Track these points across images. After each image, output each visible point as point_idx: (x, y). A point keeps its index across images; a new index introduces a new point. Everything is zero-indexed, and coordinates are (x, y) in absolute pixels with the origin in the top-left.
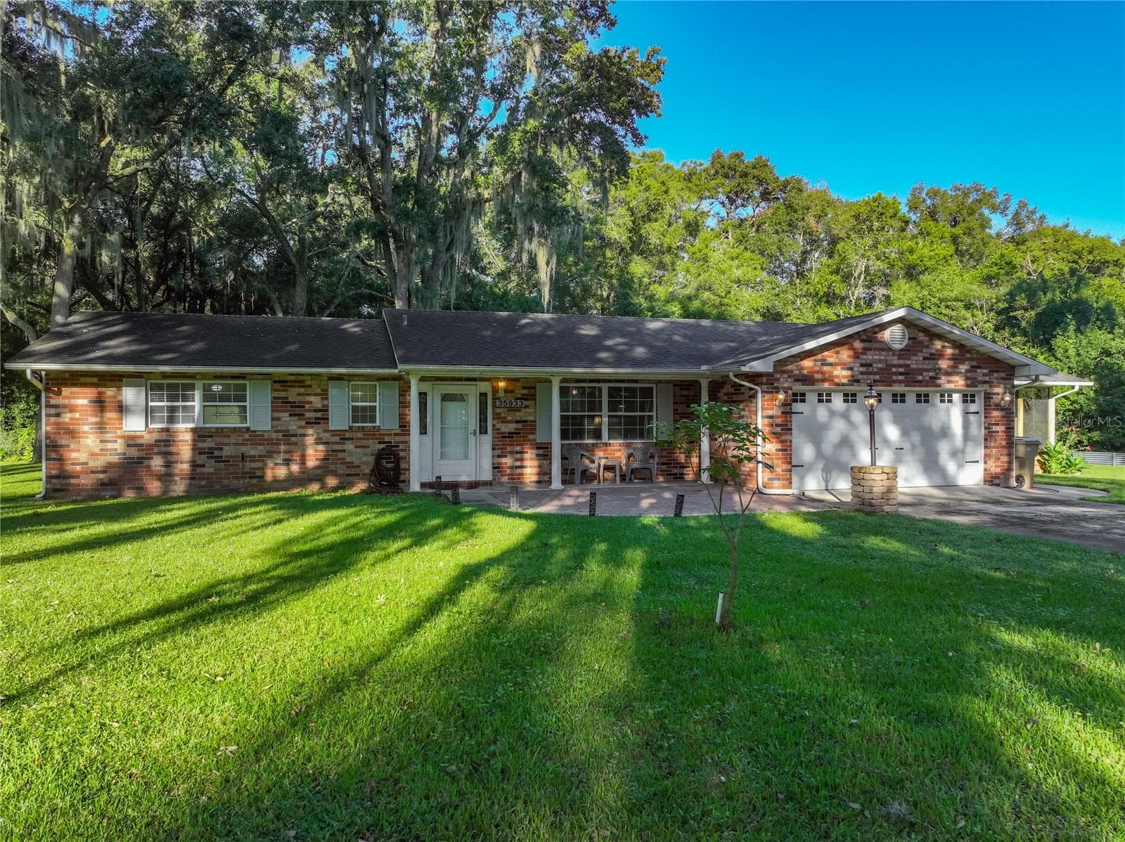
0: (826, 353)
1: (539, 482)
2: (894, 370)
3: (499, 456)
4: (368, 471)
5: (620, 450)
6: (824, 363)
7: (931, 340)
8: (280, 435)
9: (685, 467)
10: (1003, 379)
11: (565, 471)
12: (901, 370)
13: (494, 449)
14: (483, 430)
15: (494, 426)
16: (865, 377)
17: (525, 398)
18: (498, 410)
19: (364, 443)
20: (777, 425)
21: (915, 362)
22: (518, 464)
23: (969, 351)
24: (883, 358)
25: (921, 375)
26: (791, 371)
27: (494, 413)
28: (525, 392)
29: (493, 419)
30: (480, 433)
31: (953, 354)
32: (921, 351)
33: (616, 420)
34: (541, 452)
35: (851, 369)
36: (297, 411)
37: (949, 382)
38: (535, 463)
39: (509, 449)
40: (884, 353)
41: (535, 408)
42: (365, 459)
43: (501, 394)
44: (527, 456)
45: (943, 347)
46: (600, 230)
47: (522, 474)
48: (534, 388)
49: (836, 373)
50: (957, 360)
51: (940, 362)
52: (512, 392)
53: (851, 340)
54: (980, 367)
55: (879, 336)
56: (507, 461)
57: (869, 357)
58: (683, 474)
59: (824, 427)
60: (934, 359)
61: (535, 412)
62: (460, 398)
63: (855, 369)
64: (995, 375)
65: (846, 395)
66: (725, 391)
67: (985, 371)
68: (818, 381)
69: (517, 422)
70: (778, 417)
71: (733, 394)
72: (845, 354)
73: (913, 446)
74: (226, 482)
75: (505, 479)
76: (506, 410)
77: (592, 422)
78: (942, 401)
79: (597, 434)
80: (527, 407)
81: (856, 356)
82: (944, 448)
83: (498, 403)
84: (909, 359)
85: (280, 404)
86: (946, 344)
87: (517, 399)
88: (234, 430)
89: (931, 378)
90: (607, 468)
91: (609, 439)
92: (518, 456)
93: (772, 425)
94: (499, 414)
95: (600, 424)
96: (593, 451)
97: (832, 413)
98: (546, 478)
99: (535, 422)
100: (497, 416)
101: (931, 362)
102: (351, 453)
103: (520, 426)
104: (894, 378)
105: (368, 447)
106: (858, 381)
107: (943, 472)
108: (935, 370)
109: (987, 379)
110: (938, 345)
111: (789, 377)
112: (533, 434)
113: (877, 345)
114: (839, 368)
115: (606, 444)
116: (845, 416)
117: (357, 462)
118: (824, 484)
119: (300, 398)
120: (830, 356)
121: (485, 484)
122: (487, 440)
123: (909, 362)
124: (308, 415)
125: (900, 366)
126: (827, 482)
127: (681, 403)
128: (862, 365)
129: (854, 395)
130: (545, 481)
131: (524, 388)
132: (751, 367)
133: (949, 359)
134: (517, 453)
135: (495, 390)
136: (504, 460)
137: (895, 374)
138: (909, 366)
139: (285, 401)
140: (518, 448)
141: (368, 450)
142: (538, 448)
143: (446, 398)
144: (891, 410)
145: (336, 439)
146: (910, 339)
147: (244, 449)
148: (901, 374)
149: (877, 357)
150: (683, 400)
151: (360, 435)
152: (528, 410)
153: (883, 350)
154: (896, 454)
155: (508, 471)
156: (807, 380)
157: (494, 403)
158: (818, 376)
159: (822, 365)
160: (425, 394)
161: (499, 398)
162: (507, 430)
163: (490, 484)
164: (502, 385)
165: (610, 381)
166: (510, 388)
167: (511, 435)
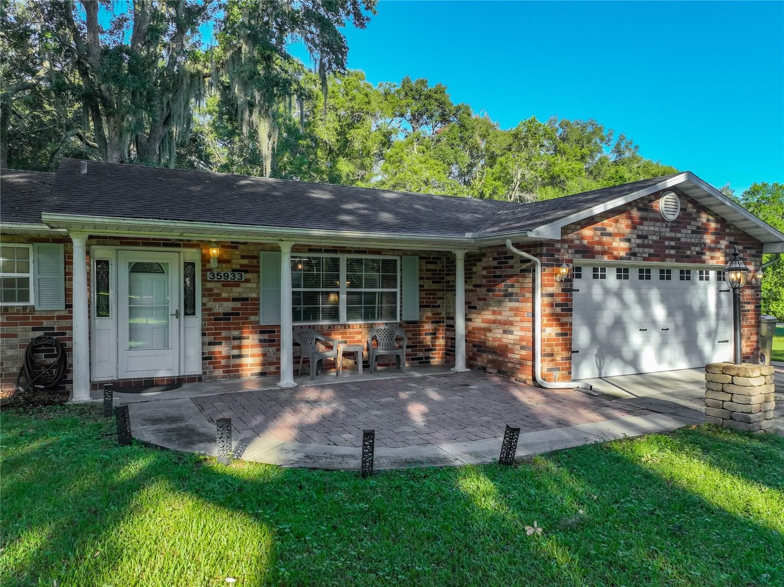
0: (606, 221)
1: (262, 374)
2: (667, 243)
3: (210, 344)
4: (15, 370)
5: (360, 333)
6: (604, 233)
7: (698, 212)
9: (431, 350)
10: (753, 256)
11: (296, 359)
12: (673, 243)
13: (204, 335)
14: (189, 308)
15: (204, 304)
16: (641, 250)
17: (244, 269)
18: (209, 285)
19: (8, 329)
20: (558, 305)
21: (685, 235)
22: (236, 352)
23: (728, 226)
24: (657, 229)
25: (690, 249)
26: (572, 241)
27: (204, 289)
28: (245, 262)
29: (203, 296)
30: (186, 314)
31: (716, 229)
32: (690, 224)
33: (356, 297)
34: (266, 336)
35: (629, 240)
37: (712, 258)
38: (258, 351)
39: (224, 334)
40: (658, 224)
41: (258, 282)
42: (10, 353)
43: (213, 264)
44: (245, 342)
45: (708, 220)
47: (240, 365)
48: (257, 257)
49: (615, 244)
50: (719, 235)
51: (705, 236)
52: (228, 261)
53: (629, 208)
54: (737, 243)
55: (654, 204)
56: (222, 350)
57: (645, 228)
58: (429, 358)
59: (599, 307)
60: (700, 233)
61: (258, 287)
62: (157, 269)
63: (633, 241)
64: (748, 251)
65: (619, 270)
67: (741, 247)
68: (598, 253)
69: (235, 300)
70: (558, 295)
71: (495, 268)
72: (623, 225)
73: (677, 327)
75: (219, 372)
76: (219, 285)
77: (326, 301)
78: (701, 279)
79: (334, 313)
80: (247, 281)
81: (634, 227)
82: (702, 328)
83: (209, 276)
84: (680, 232)
86: (711, 218)
87: (234, 270)
89: (698, 253)
90: (346, 355)
91: (348, 319)
92: (236, 343)
93: (551, 305)
94: (211, 290)
95: (337, 303)
96: (329, 334)
97: (607, 291)
98: (272, 369)
99: (258, 299)
100: (207, 292)
101: (698, 236)
103: (238, 305)
104: (667, 252)
105: (15, 336)
106: (634, 255)
107: (700, 354)
108: (701, 244)
109: (743, 255)
110: (704, 217)
111: (570, 247)
112: (256, 314)
113: (652, 215)
114: (618, 239)
115: (345, 326)
116: (619, 295)
118: (597, 371)
120: (609, 225)
121: (192, 379)
122: (195, 323)
123: (679, 235)
125: (671, 239)
126: (600, 369)
127: (428, 278)
128: (639, 237)
129: (626, 270)
130: (270, 373)
131: (243, 257)
132: (538, 233)
133: (712, 234)
134: (235, 338)
135: (205, 260)
136: (217, 349)
137: (668, 247)
138: (679, 239)
140: (236, 333)
141: (15, 341)
142: (262, 332)
143: (137, 268)
144: (659, 288)
146: (681, 209)
148: (672, 248)
149: (652, 228)
150: (430, 274)
152: (249, 285)
153: (657, 220)
154: (662, 336)
155: (223, 362)
156: (587, 251)
157: (204, 276)
158: (598, 248)
159: (602, 234)
160: (107, 263)
161: (210, 270)
162: (221, 310)
163: (199, 379)
164: (214, 252)
165: (349, 251)
166: (225, 257)
167: (227, 316)
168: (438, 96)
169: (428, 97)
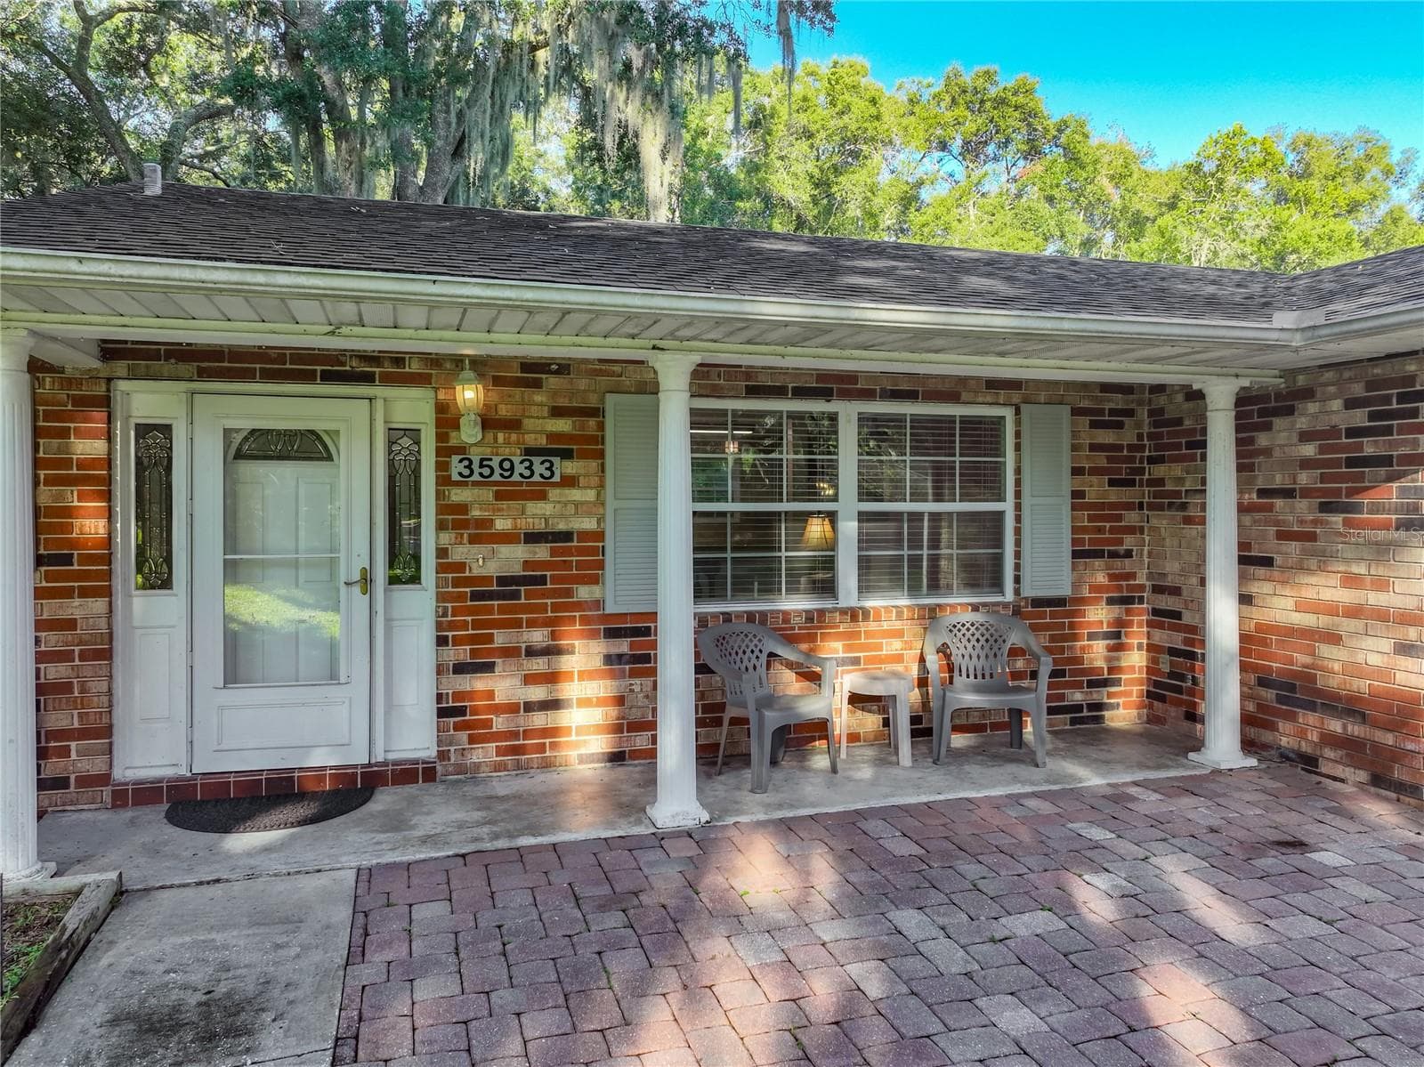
1: (616, 758)
3: (460, 669)
5: (899, 634)
9: (1105, 683)
11: (709, 713)
13: (441, 641)
14: (403, 567)
15: (442, 552)
17: (559, 449)
18: (458, 495)
22: (537, 693)
27: (444, 508)
28: (563, 425)
29: (441, 526)
30: (393, 580)
33: (890, 528)
34: (623, 646)
38: (601, 688)
39: (501, 638)
41: (602, 486)
43: (469, 433)
44: (570, 663)
46: (762, 181)
47: (552, 731)
48: (597, 412)
52: (513, 425)
56: (496, 684)
58: (1099, 706)
61: (600, 502)
62: (309, 447)
66: (1302, 423)
69: (533, 538)
75: (484, 754)
76: (487, 494)
77: (797, 541)
79: (821, 576)
80: (569, 482)
83: (456, 467)
87: (530, 451)
90: (858, 700)
91: (864, 588)
92: (539, 665)
94: (463, 508)
95: (832, 545)
96: (811, 638)
98: (641, 741)
99: (600, 536)
100: (453, 517)
103: (542, 552)
112: (595, 580)
115: (854, 614)
127: (1095, 471)
130: (636, 754)
131: (557, 412)
134: (531, 652)
135: (447, 419)
136: (481, 682)
140: (538, 637)
142: (612, 634)
143: (253, 447)
150: (1101, 460)
152: (575, 494)
155: (500, 722)
157: (442, 467)
160: (166, 429)
161: (461, 450)
162: (492, 569)
163: (429, 774)
164: (469, 394)
165: (868, 395)
166: (504, 411)
167: (508, 585)
168: (1021, 99)
169: (1001, 102)
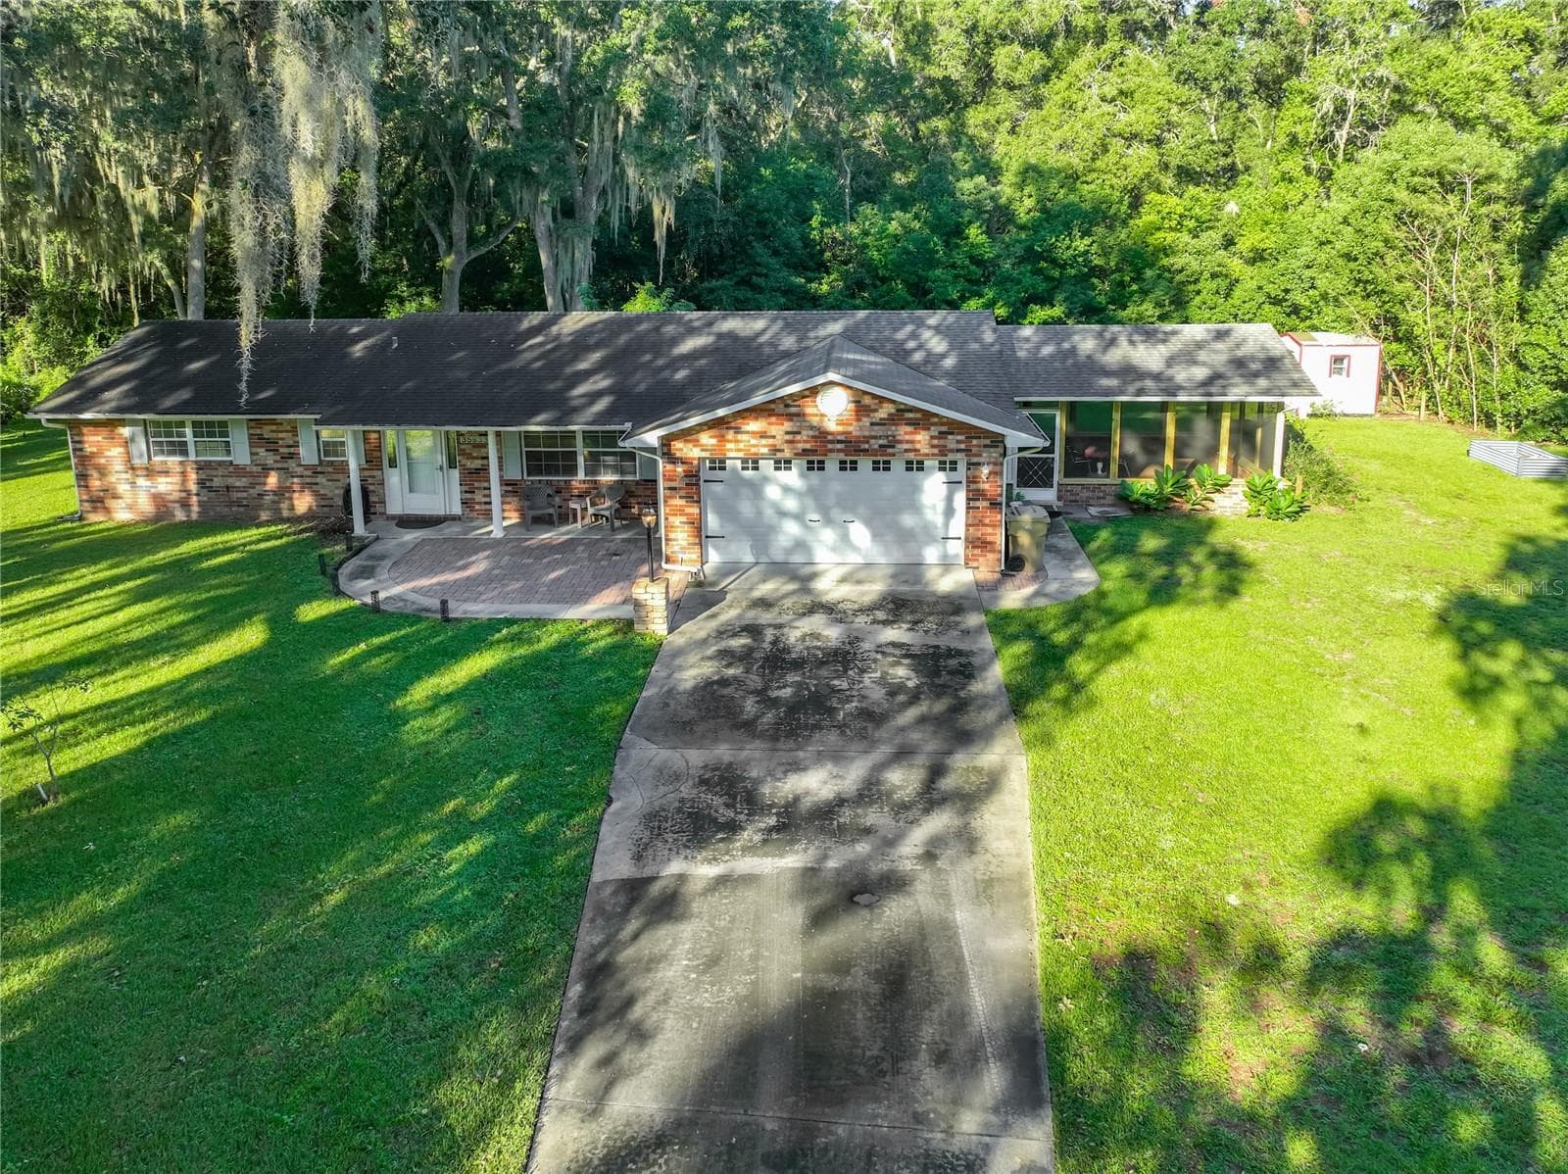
0: (741, 421)
2: (830, 437)
3: (466, 493)
4: (340, 503)
5: (596, 489)
6: (738, 431)
7: (881, 403)
8: (259, 469)
10: (985, 446)
12: (839, 437)
13: (460, 485)
14: (452, 465)
15: (460, 461)
18: (462, 446)
19: (336, 477)
20: (681, 497)
21: (856, 429)
22: (487, 500)
24: (816, 424)
26: (697, 440)
27: (459, 449)
29: (459, 454)
30: (449, 468)
33: (594, 456)
34: (510, 488)
36: (272, 447)
39: (476, 485)
40: (818, 419)
41: (501, 445)
45: (898, 411)
49: (754, 441)
50: (918, 425)
51: (894, 428)
53: (773, 406)
54: (952, 433)
55: (810, 399)
56: (476, 497)
57: (797, 424)
60: (885, 425)
61: (501, 449)
63: (779, 437)
64: (975, 442)
65: (778, 462)
67: (959, 437)
69: (483, 458)
70: (682, 488)
72: (765, 422)
73: (867, 519)
74: (218, 509)
75: (474, 514)
76: (470, 446)
78: (910, 469)
79: (572, 471)
81: (781, 423)
83: (462, 439)
84: (851, 425)
85: (256, 441)
86: (903, 407)
88: (220, 463)
89: (881, 446)
91: (586, 475)
92: (487, 492)
93: (676, 496)
94: (464, 450)
95: (576, 461)
96: (567, 488)
99: (502, 457)
100: (462, 452)
101: (882, 428)
102: (324, 487)
103: (486, 462)
104: (830, 446)
105: (339, 481)
106: (782, 450)
108: (887, 437)
109: (963, 446)
110: (891, 408)
111: (696, 446)
113: (809, 410)
114: (759, 436)
115: (580, 482)
117: (330, 495)
119: (274, 435)
120: (746, 423)
121: (454, 518)
122: (456, 474)
123: (850, 428)
124: (282, 450)
125: (838, 433)
128: (787, 433)
129: (788, 462)
133: (907, 424)
134: (485, 489)
136: (473, 496)
137: (832, 442)
138: (850, 432)
139: (261, 437)
141: (339, 484)
142: (506, 485)
144: (842, 479)
145: (309, 473)
147: (231, 481)
149: (807, 424)
151: (330, 469)
153: (814, 415)
155: (477, 507)
157: (458, 440)
159: (736, 433)
162: (473, 466)
163: (459, 519)
167: (477, 471)
